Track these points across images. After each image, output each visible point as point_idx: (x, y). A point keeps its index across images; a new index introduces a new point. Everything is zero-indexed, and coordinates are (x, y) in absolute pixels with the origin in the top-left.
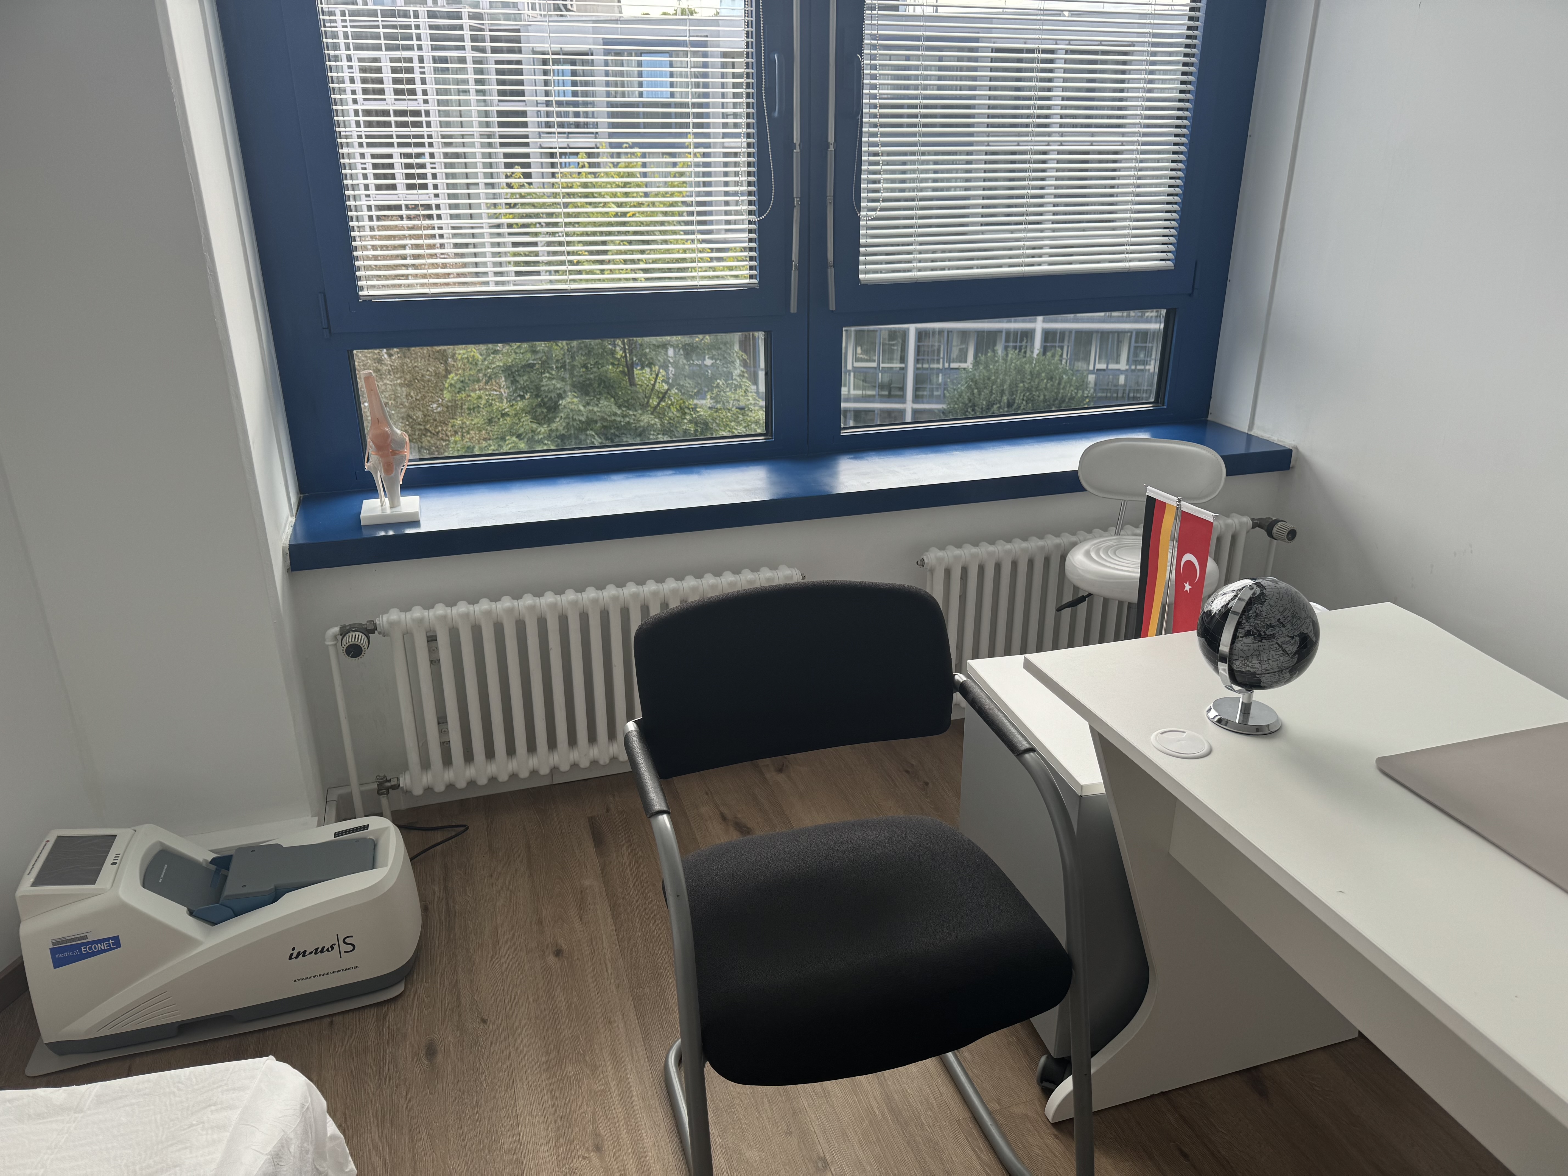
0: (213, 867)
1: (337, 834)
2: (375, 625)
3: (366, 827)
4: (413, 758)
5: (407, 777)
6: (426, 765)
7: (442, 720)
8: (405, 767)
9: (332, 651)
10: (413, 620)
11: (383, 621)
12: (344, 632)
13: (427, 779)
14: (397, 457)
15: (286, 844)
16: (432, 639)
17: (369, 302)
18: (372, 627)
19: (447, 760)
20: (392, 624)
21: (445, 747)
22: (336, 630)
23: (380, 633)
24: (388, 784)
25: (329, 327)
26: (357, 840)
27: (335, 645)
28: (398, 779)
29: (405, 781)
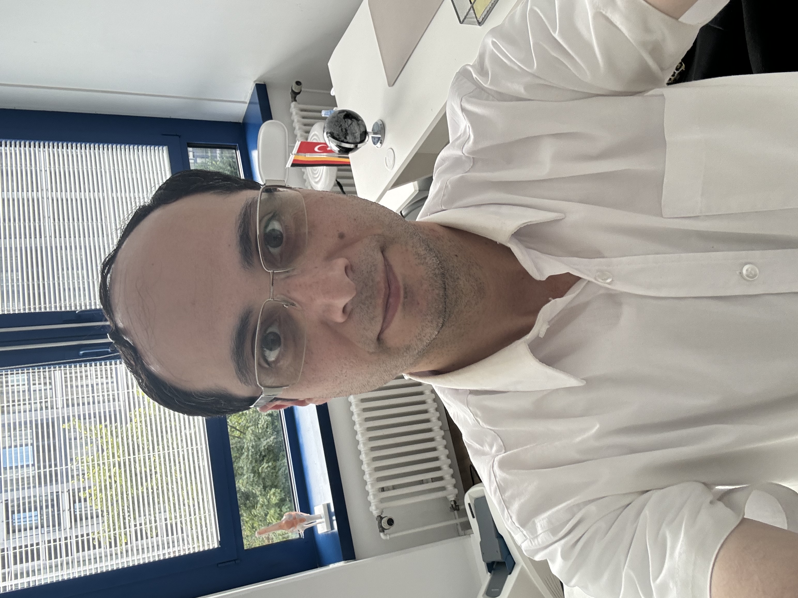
0: (493, 572)
1: (473, 517)
2: (378, 516)
3: (469, 505)
4: (440, 494)
5: (449, 497)
6: (443, 489)
7: (421, 482)
8: (445, 499)
9: (392, 536)
10: (374, 498)
11: (376, 513)
12: (383, 530)
13: (450, 488)
14: (297, 517)
15: (480, 540)
16: (383, 490)
17: (221, 543)
18: (379, 518)
19: (441, 479)
20: (377, 508)
21: (434, 480)
22: (382, 534)
23: (382, 514)
24: (454, 506)
25: (235, 560)
26: (475, 507)
27: (389, 534)
28: (452, 501)
29: (452, 498)
